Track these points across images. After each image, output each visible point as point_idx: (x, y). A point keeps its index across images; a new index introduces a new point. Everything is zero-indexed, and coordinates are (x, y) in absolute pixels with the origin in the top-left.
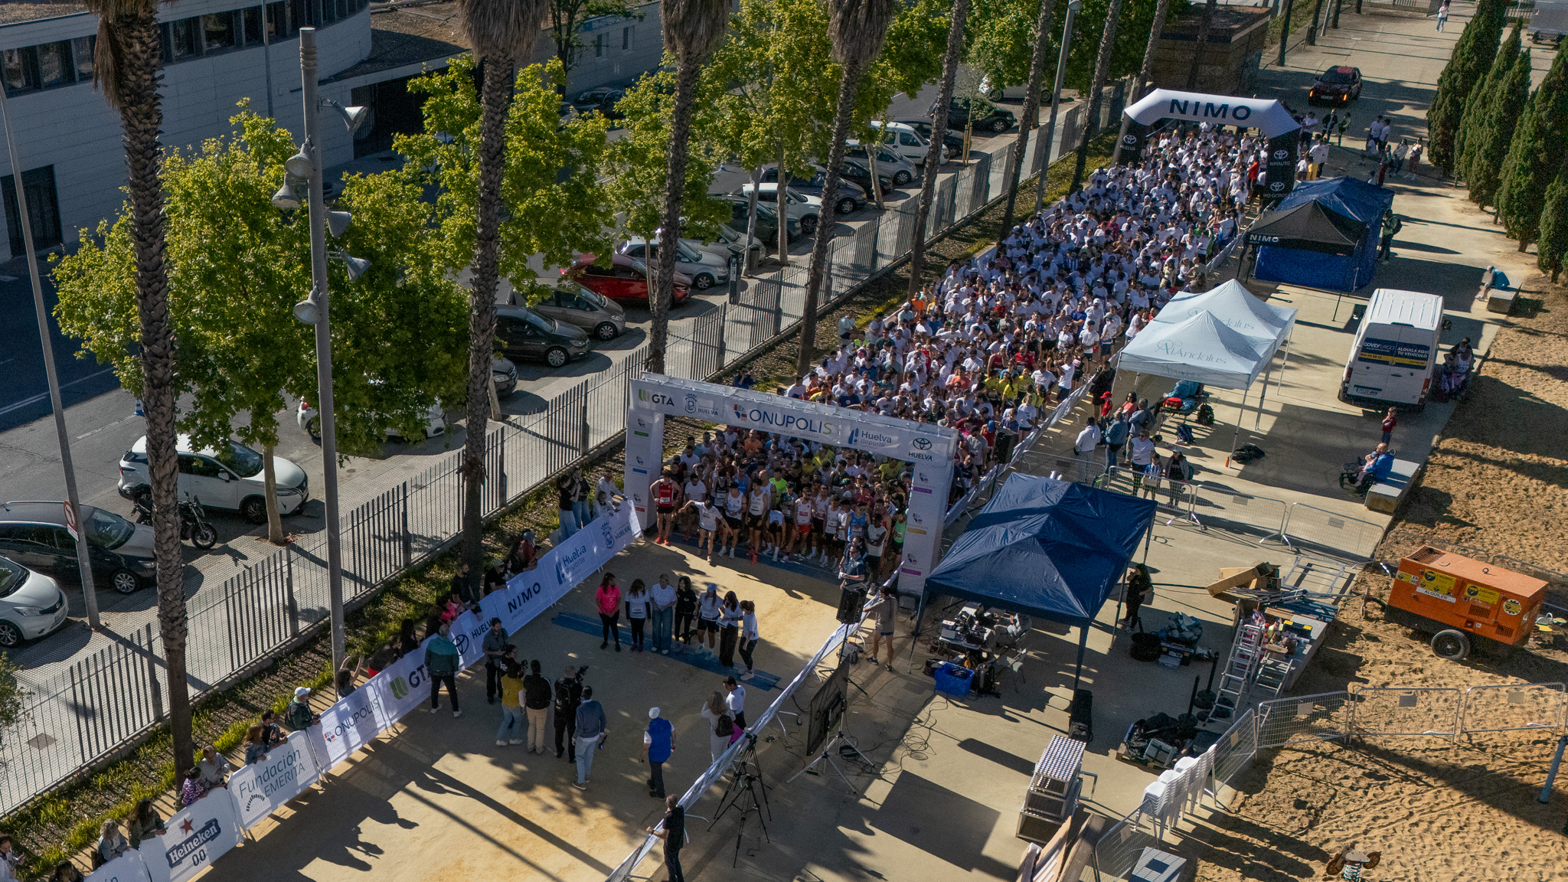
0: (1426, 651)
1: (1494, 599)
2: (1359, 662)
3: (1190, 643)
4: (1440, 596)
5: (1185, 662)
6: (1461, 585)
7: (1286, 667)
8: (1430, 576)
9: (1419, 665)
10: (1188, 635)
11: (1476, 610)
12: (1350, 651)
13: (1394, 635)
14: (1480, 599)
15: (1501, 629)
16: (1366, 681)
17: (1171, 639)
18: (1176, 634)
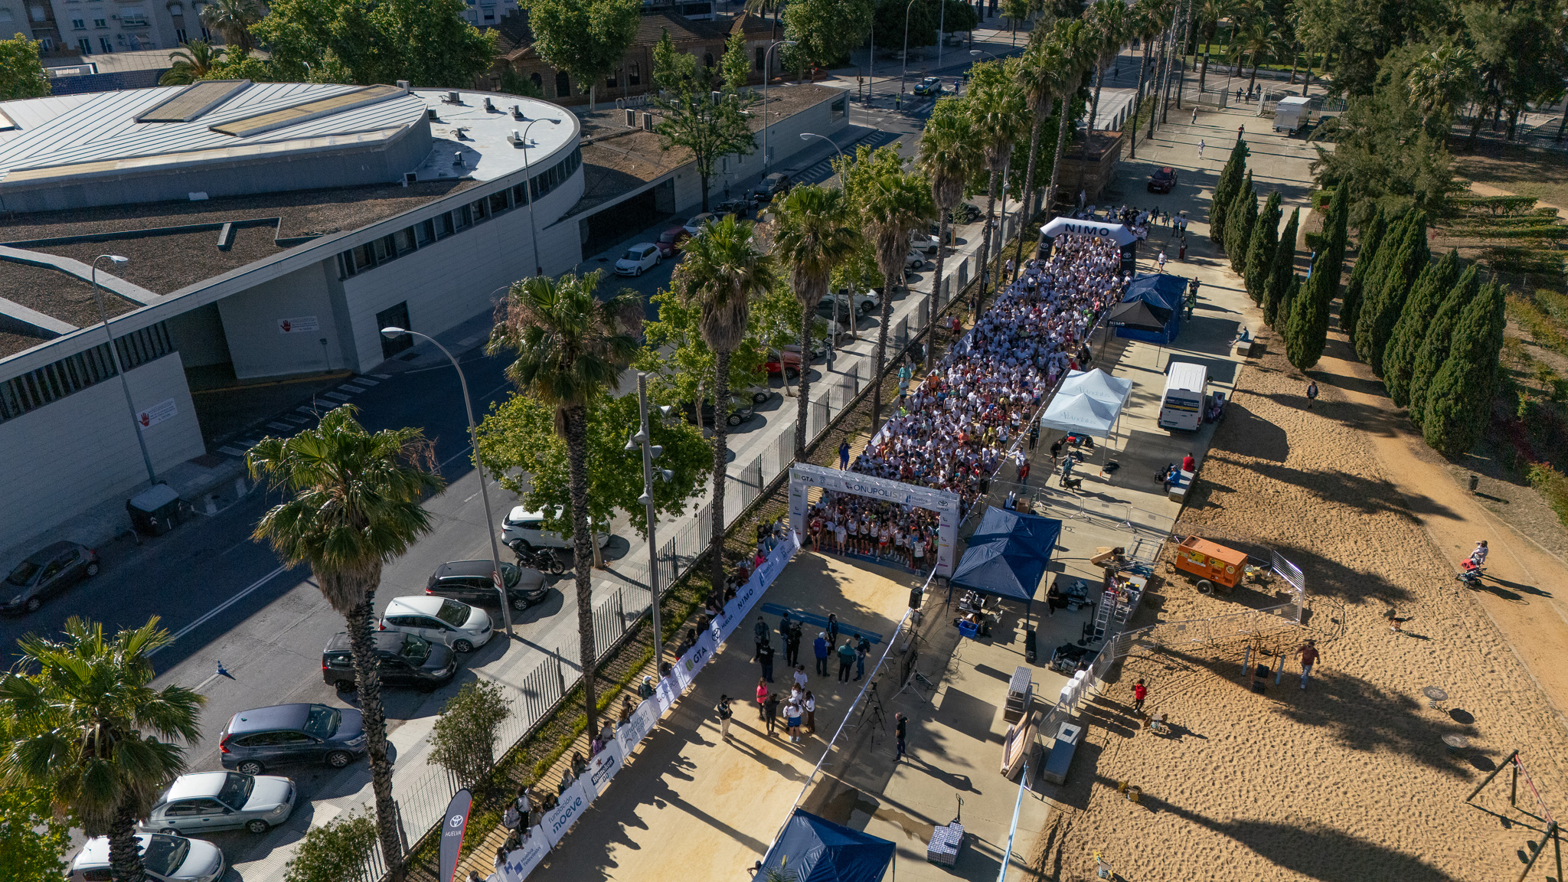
0: (1194, 589)
1: (1222, 566)
2: (1163, 600)
3: (1082, 598)
4: (1198, 563)
5: (1080, 608)
6: (1207, 558)
7: (1127, 609)
8: (1193, 554)
9: (1190, 599)
10: (1081, 593)
11: (1214, 570)
12: (1159, 593)
13: (1179, 581)
14: (1216, 566)
15: (1227, 580)
16: (1166, 612)
17: (1073, 596)
18: (1075, 593)
